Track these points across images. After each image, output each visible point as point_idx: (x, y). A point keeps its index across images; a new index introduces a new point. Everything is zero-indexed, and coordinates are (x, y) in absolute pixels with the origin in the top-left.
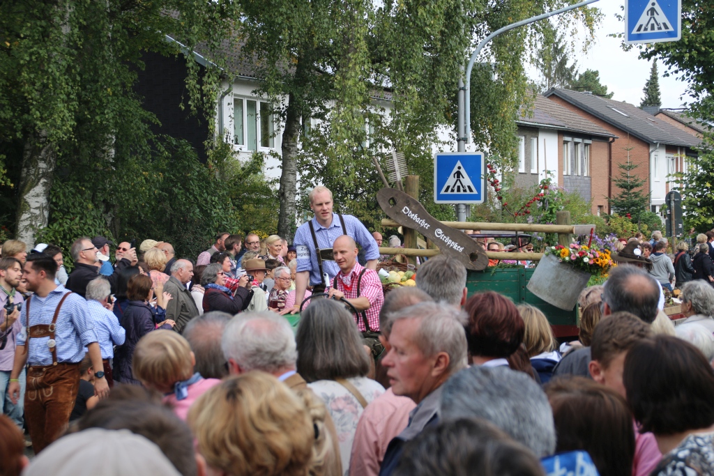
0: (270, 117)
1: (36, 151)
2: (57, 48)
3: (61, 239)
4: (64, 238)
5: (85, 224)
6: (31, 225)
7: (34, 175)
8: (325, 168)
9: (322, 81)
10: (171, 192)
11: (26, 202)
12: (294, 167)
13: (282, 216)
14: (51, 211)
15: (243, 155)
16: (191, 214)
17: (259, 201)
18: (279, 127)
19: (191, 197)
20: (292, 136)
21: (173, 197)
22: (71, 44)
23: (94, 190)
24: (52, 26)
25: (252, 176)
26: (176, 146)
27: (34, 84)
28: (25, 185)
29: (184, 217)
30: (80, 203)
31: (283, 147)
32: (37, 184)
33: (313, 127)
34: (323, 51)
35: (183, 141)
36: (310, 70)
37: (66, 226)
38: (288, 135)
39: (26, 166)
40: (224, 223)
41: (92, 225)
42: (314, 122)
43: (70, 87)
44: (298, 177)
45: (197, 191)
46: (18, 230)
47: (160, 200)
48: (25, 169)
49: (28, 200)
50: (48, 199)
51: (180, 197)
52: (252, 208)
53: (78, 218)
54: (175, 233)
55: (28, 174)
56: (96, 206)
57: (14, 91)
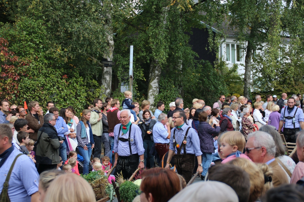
0: (240, 50)
1: (155, 67)
2: (162, 29)
3: (164, 99)
4: (164, 98)
5: (172, 93)
6: (153, 94)
7: (154, 76)
8: (262, 69)
9: (261, 35)
10: (202, 80)
11: (151, 86)
12: (250, 69)
13: (245, 88)
14: (160, 89)
15: (230, 65)
16: (210, 88)
17: (236, 82)
18: (244, 54)
19: (210, 82)
20: (249, 57)
21: (203, 82)
22: (167, 28)
23: (175, 81)
24: (160, 21)
25: (233, 73)
26: (204, 63)
27: (153, 43)
28: (150, 80)
29: (208, 89)
30: (170, 85)
31: (246, 62)
32: (155, 79)
33: (257, 53)
34: (261, 24)
35: (207, 61)
36: (256, 32)
37: (165, 94)
38: (248, 57)
39: (151, 73)
40: (223, 91)
41: (174, 93)
42: (257, 52)
43: (166, 44)
44: (252, 73)
45: (212, 79)
46: (148, 96)
47: (199, 83)
48: (151, 74)
49: (152, 85)
50: (159, 84)
51: (206, 82)
52: (233, 85)
53: (169, 91)
54: (204, 95)
55: (152, 76)
56: (176, 87)
57: (147, 46)
